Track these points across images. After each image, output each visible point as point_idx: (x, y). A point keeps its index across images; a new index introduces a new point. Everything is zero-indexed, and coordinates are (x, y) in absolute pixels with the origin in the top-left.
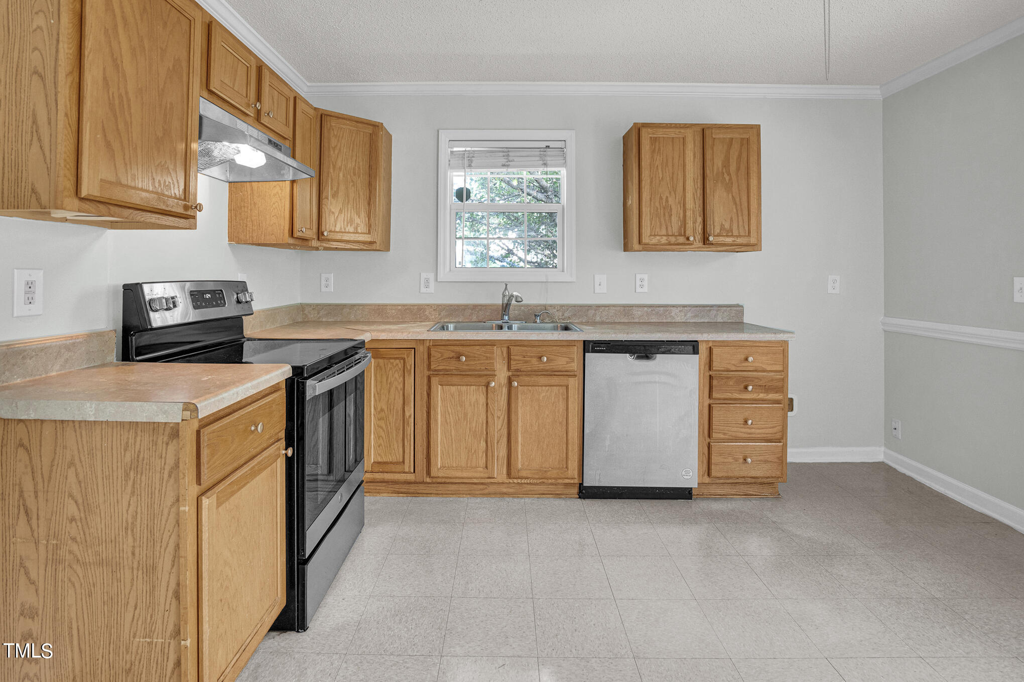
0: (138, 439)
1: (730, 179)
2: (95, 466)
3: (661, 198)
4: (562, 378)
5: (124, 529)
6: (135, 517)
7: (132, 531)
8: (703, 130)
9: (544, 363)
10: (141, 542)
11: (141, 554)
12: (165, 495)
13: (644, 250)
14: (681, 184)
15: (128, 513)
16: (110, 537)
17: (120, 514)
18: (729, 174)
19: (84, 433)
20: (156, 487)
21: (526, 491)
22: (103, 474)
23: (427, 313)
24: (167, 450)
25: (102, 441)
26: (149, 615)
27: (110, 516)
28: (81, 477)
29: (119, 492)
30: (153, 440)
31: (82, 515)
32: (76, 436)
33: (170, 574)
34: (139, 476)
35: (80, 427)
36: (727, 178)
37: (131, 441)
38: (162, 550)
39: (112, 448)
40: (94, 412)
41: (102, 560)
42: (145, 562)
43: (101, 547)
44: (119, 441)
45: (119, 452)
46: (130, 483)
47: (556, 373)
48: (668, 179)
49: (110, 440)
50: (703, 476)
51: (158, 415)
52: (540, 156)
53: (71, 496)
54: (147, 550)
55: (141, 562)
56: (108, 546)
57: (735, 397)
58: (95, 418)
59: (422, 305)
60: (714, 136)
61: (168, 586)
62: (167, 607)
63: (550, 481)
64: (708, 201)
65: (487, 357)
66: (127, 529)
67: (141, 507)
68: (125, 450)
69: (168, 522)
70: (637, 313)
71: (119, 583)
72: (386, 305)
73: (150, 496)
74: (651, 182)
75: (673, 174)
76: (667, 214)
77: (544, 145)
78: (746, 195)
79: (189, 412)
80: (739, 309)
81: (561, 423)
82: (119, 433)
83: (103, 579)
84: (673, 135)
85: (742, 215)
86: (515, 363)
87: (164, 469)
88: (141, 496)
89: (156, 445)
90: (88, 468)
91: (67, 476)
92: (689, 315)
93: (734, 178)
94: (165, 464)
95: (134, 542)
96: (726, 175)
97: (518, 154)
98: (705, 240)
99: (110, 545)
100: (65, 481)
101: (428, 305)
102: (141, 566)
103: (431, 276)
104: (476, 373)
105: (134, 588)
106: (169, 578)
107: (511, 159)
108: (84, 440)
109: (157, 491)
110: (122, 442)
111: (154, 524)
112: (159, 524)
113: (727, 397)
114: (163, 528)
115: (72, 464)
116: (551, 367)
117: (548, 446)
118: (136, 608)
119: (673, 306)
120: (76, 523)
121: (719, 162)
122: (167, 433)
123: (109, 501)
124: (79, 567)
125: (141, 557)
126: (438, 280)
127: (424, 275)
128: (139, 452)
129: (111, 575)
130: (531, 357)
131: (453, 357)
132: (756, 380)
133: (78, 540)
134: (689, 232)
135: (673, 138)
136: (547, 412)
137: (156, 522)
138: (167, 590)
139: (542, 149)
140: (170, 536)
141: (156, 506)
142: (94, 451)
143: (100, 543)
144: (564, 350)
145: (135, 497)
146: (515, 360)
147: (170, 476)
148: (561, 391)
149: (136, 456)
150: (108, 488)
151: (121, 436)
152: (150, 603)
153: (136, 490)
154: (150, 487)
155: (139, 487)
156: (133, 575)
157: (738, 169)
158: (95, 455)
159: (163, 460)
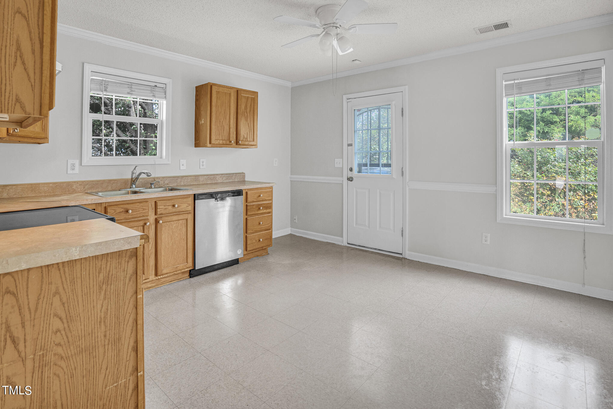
0: (109, 264)
1: (247, 115)
2: (76, 290)
3: (220, 121)
4: (184, 215)
5: (98, 323)
6: (106, 313)
7: (104, 322)
8: (238, 91)
9: (176, 208)
10: (111, 327)
11: (111, 334)
12: (127, 293)
13: (212, 147)
14: (228, 116)
15: (101, 312)
16: (88, 331)
17: (96, 314)
18: (247, 113)
19: (67, 269)
20: (121, 290)
21: (162, 282)
22: (82, 292)
23: (74, 187)
24: (128, 265)
25: (81, 271)
26: (116, 369)
27: (87, 318)
28: (64, 300)
29: (95, 301)
30: (119, 262)
31: (66, 325)
32: (60, 273)
33: (130, 338)
34: (109, 286)
35: (63, 266)
36: (246, 114)
37: (104, 266)
38: (125, 326)
39: (89, 274)
40: (78, 253)
41: (82, 349)
42: (113, 338)
43: (81, 341)
44: (94, 268)
45: (95, 275)
46: (103, 293)
47: (181, 213)
48: (223, 112)
49: (88, 269)
50: (244, 251)
51: (125, 246)
52: (151, 91)
53: (56, 315)
54: (114, 330)
55: (111, 339)
56: (86, 338)
57: (256, 213)
58: (80, 256)
59: (69, 182)
60: (242, 95)
61: (128, 346)
62: (128, 359)
63: (178, 272)
64: (239, 124)
65: (144, 209)
66: (100, 322)
67: (111, 305)
68: (99, 273)
69: (129, 308)
70: (201, 179)
71: (95, 359)
72: (39, 184)
73: (117, 296)
74: (216, 113)
75: (225, 110)
76: (222, 129)
77: (154, 84)
78: (253, 123)
79: (144, 240)
80: (243, 175)
81: (183, 239)
82: (94, 263)
83: (83, 362)
84: (226, 91)
85: (251, 132)
86: (160, 210)
87: (126, 277)
88: (110, 298)
89: (121, 264)
90: (70, 292)
91: (52, 303)
92: (224, 178)
93: (248, 115)
94: (126, 274)
95: (106, 328)
96: (246, 113)
97: (138, 87)
98: (237, 143)
99: (88, 337)
100: (50, 307)
101: (75, 182)
102: (111, 341)
103: (77, 162)
104: (136, 219)
105: (106, 357)
106: (130, 340)
107: (133, 90)
108: (67, 275)
109: (121, 292)
110: (97, 268)
111: (119, 312)
112: (123, 312)
113: (253, 214)
114: (125, 313)
115: (57, 293)
116: (179, 210)
117: (177, 253)
118: (107, 369)
119: (217, 175)
120: (60, 332)
121: (243, 107)
122: (128, 256)
123: (87, 309)
124: (63, 362)
125: (111, 335)
126: (83, 165)
127: (70, 162)
128: (109, 271)
129: (88, 356)
130: (169, 206)
131: (122, 212)
132: (263, 205)
133: (62, 343)
134: (231, 139)
135: (225, 93)
136: (177, 235)
137: (120, 311)
138: (128, 348)
139: (152, 87)
140: (130, 316)
141: (120, 302)
142: (75, 279)
143: (80, 338)
144: (185, 200)
145: (107, 300)
146: (159, 209)
147: (130, 280)
148: (184, 222)
149: (107, 274)
150: (86, 301)
151: (96, 265)
152: (117, 361)
153: (107, 296)
154: (117, 291)
155: (109, 293)
156: (105, 350)
157: (250, 111)
158: (76, 282)
159: (125, 272)
